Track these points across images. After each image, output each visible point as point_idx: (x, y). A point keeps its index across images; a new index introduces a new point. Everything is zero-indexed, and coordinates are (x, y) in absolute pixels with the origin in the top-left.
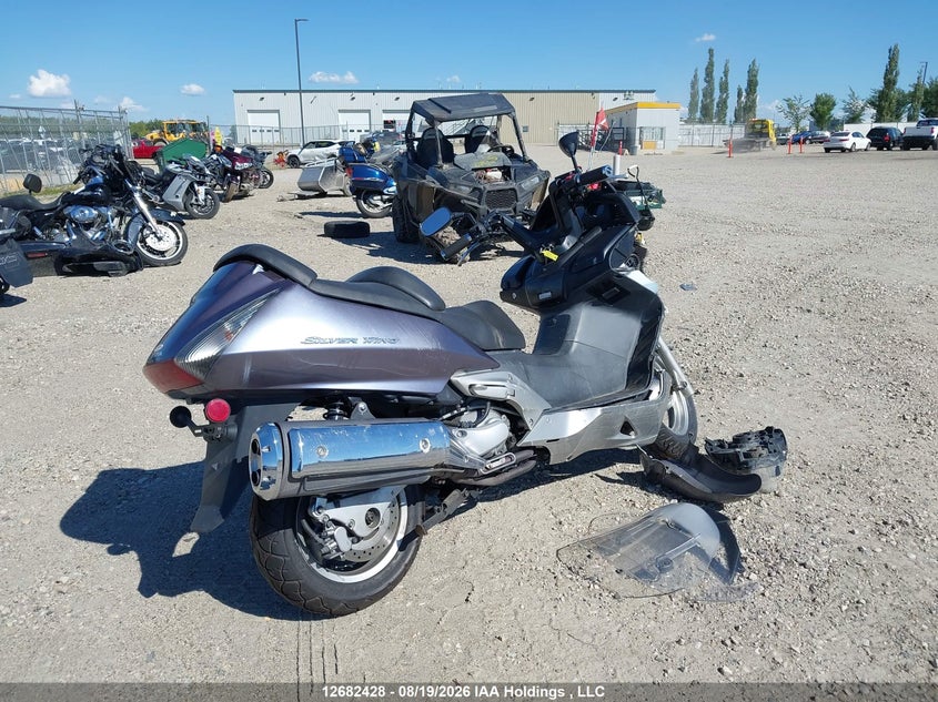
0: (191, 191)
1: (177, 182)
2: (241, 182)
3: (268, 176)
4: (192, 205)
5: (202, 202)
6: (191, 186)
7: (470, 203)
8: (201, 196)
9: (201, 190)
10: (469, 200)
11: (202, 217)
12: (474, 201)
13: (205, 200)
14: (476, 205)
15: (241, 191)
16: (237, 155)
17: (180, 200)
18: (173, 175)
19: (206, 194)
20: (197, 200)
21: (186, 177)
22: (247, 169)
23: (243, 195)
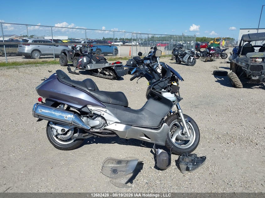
0: (189, 58)
1: (187, 55)
2: (211, 56)
3: (226, 56)
4: (189, 62)
5: (191, 61)
6: (190, 57)
7: (244, 69)
8: (192, 60)
9: (192, 58)
10: (244, 67)
11: (191, 65)
12: (245, 68)
13: (192, 61)
14: (246, 69)
15: (211, 59)
16: (212, 49)
17: (186, 60)
18: (186, 53)
19: (193, 59)
20: (190, 61)
21: (189, 54)
22: (214, 53)
23: (212, 61)
